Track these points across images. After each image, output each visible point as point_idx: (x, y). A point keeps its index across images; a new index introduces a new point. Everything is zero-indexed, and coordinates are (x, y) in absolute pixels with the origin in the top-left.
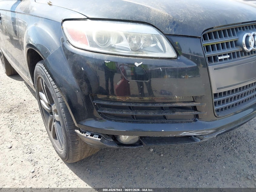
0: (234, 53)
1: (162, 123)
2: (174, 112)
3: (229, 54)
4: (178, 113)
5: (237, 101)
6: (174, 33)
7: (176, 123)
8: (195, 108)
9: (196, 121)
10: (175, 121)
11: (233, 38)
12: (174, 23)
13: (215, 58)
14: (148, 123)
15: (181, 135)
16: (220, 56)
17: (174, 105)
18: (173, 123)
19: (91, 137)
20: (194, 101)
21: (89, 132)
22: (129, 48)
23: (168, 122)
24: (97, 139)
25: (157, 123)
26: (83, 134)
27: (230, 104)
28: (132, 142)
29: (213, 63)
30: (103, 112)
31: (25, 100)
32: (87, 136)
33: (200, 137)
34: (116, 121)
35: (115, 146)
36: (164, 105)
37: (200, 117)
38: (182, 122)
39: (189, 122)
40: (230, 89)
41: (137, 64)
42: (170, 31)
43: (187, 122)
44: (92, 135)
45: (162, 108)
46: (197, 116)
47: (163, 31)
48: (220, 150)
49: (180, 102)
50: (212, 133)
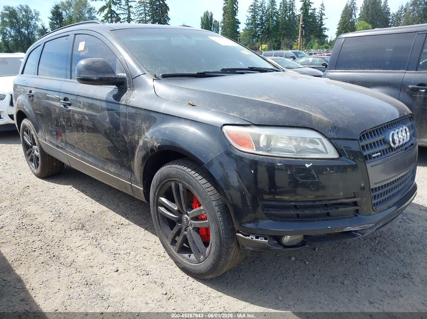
0: (383, 150)
1: (327, 220)
2: (337, 208)
3: (380, 152)
4: (342, 209)
5: (389, 195)
6: (336, 137)
7: (339, 219)
8: (355, 204)
9: (357, 216)
10: (338, 218)
11: (381, 137)
12: (335, 128)
13: (370, 156)
14: (314, 221)
15: (345, 230)
16: (374, 154)
17: (339, 201)
18: (336, 219)
19: (257, 239)
20: (355, 197)
21: (253, 234)
22: (295, 151)
23: (331, 219)
24: (264, 240)
25: (323, 220)
26: (247, 237)
27: (383, 198)
28: (295, 243)
29: (369, 161)
30: (270, 212)
31: (93, 212)
32: (252, 238)
33: (362, 232)
34: (281, 221)
35: (280, 248)
36: (328, 203)
37: (360, 212)
38: (344, 218)
39: (351, 217)
40: (383, 184)
41: (307, 166)
42: (332, 135)
43: (349, 218)
44: (257, 238)
45: (326, 205)
46: (357, 211)
47: (326, 135)
48: (368, 252)
49: (342, 198)
50: (372, 227)
